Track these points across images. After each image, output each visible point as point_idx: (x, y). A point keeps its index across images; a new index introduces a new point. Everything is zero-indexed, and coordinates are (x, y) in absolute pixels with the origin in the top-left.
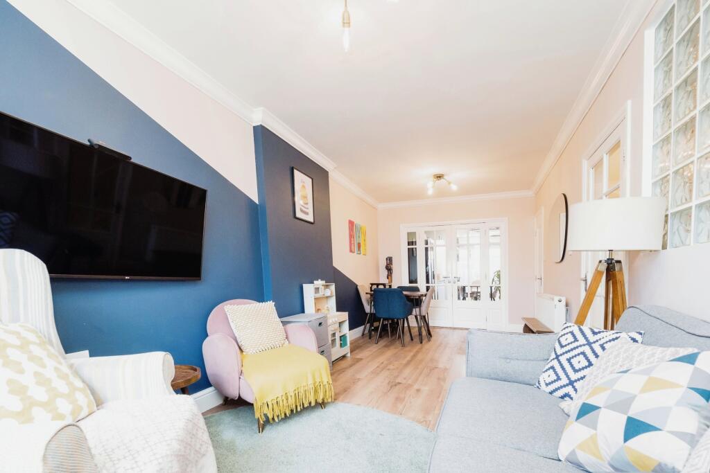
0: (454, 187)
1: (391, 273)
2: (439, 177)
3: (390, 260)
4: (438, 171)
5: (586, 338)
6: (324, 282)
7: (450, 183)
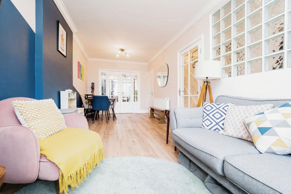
0: (128, 56)
1: (94, 90)
2: (122, 50)
3: (93, 84)
4: (122, 48)
5: (216, 107)
6: (72, 90)
7: (126, 54)
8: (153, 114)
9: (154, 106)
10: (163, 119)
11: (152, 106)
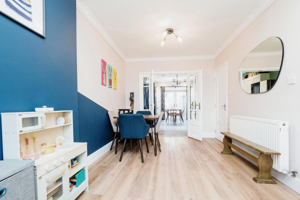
0: (180, 40)
1: (133, 103)
2: (170, 31)
4: (170, 26)
6: (53, 109)
7: (177, 37)
8: (230, 147)
9: (231, 132)
10: (265, 172)
11: (225, 131)
